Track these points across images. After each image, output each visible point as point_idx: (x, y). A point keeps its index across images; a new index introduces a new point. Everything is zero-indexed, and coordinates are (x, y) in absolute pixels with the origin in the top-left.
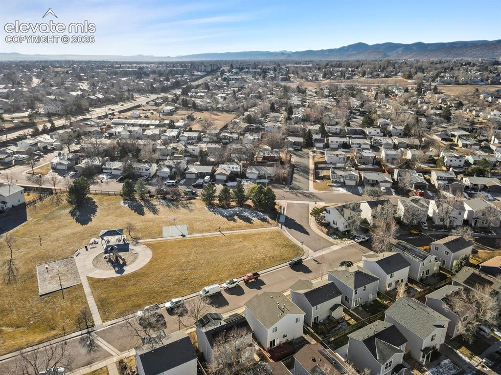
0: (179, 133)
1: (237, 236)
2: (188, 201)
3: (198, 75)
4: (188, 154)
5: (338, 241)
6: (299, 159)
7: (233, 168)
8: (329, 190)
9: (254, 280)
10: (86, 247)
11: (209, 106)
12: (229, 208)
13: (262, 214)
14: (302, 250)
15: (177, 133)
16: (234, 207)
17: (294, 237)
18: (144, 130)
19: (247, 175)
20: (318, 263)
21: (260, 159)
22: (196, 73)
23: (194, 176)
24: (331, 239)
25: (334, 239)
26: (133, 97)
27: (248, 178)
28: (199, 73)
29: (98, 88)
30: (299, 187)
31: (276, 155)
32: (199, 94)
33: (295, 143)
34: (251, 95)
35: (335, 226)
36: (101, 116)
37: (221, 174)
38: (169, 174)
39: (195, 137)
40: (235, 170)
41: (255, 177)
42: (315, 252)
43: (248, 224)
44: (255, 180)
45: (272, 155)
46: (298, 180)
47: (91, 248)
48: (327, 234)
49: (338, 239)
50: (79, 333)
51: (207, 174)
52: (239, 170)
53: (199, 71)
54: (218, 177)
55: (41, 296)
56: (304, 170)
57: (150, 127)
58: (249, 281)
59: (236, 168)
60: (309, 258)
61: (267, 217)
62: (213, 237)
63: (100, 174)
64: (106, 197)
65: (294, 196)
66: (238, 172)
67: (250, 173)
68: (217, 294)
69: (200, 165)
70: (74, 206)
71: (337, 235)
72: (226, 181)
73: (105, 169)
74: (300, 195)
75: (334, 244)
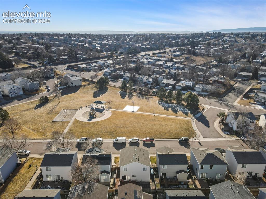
0: (173, 64)
1: (161, 118)
2: (151, 96)
3: (208, 39)
4: (170, 75)
5: (227, 136)
6: (242, 85)
7: (188, 84)
8: (248, 106)
9: (150, 142)
10: (86, 107)
11: (202, 54)
12: (170, 103)
13: (187, 110)
14: (195, 135)
15: (172, 64)
16: (174, 103)
17: (196, 126)
18: (156, 62)
19: (195, 89)
20: (200, 145)
21: (211, 82)
22: (207, 38)
23: (164, 85)
24: (222, 134)
25: (225, 134)
26: (165, 48)
27: (195, 90)
28: (210, 38)
29: (151, 43)
30: (227, 100)
31: (223, 81)
32: (202, 48)
33: (245, 76)
34: (235, 49)
35: (231, 126)
36: (142, 55)
37: (179, 86)
38: (152, 82)
39: (181, 67)
40: (189, 85)
41: (200, 90)
42: (204, 138)
43: (174, 113)
44: (199, 92)
45: (221, 80)
46: (230, 97)
47: (88, 108)
48: (223, 129)
49: (228, 134)
50: (50, 140)
51: (172, 85)
52: (191, 85)
53: (210, 37)
54: (177, 87)
55: (53, 121)
56: (239, 92)
57: (162, 61)
58: (146, 142)
59: (190, 84)
60: (196, 140)
61: (189, 112)
62: (147, 115)
63: (121, 79)
64: (115, 88)
65: (219, 104)
66: (190, 86)
67: (197, 87)
68: (123, 143)
69: (172, 80)
70: (98, 90)
71: (230, 132)
72: (181, 90)
73: (124, 76)
74: (223, 105)
75: (222, 137)
